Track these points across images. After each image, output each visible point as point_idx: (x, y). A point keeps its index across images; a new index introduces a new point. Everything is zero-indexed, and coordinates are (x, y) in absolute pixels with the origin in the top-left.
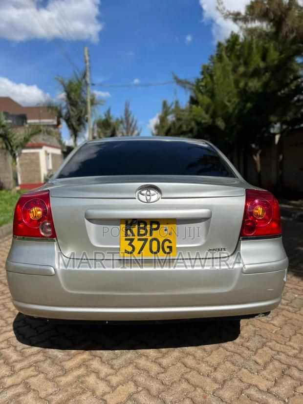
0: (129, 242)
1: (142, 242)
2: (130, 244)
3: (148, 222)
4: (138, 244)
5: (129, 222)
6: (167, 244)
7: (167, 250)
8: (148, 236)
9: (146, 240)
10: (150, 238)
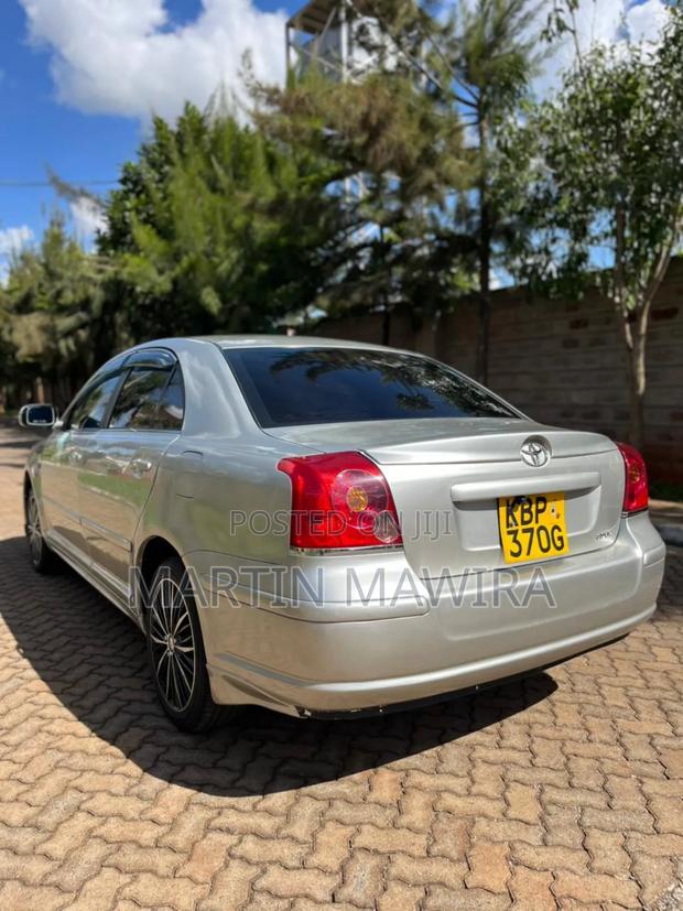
0: (512, 536)
1: (529, 534)
2: (515, 541)
3: (534, 500)
4: (523, 538)
5: (511, 503)
6: (556, 533)
7: (559, 544)
8: (533, 525)
9: (531, 530)
10: (536, 527)
